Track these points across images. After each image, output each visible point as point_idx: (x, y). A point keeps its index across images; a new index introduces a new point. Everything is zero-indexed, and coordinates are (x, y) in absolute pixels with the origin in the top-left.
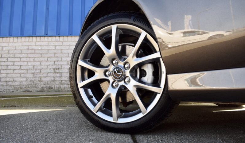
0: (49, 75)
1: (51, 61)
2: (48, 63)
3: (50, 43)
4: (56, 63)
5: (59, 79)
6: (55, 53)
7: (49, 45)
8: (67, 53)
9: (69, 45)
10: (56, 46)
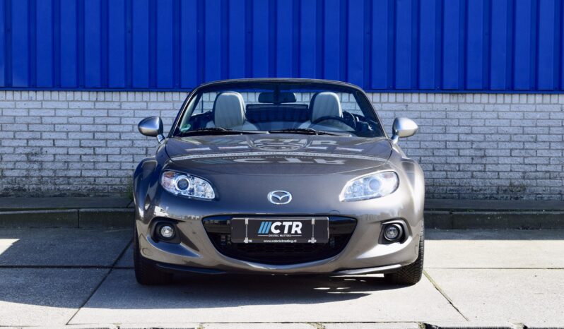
0: (18, 165)
1: (20, 139)
2: (15, 143)
3: (17, 103)
4: (32, 143)
5: (37, 174)
6: (28, 124)
7: (15, 108)
8: (52, 124)
9: (55, 109)
10: (29, 109)
